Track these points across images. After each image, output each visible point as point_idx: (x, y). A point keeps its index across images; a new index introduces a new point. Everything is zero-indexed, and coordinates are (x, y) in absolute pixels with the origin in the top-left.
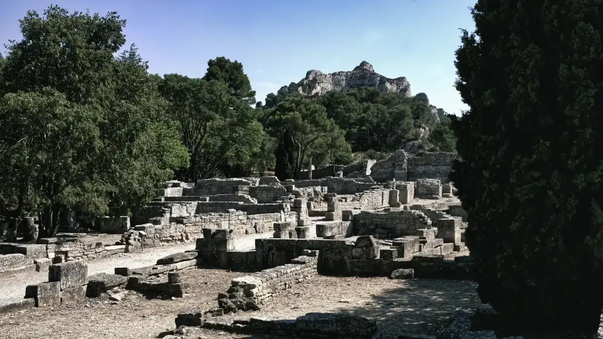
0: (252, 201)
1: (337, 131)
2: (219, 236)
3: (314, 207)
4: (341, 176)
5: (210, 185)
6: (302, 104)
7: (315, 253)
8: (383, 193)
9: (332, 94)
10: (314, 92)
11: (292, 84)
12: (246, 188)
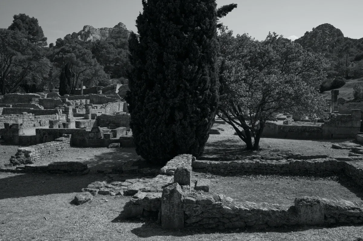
0: (40, 107)
1: (98, 66)
2: (14, 127)
3: (79, 111)
4: (101, 93)
5: (14, 97)
6: (77, 49)
7: (69, 136)
8: (119, 104)
9: (98, 42)
10: (88, 39)
11: (74, 33)
12: (37, 99)
